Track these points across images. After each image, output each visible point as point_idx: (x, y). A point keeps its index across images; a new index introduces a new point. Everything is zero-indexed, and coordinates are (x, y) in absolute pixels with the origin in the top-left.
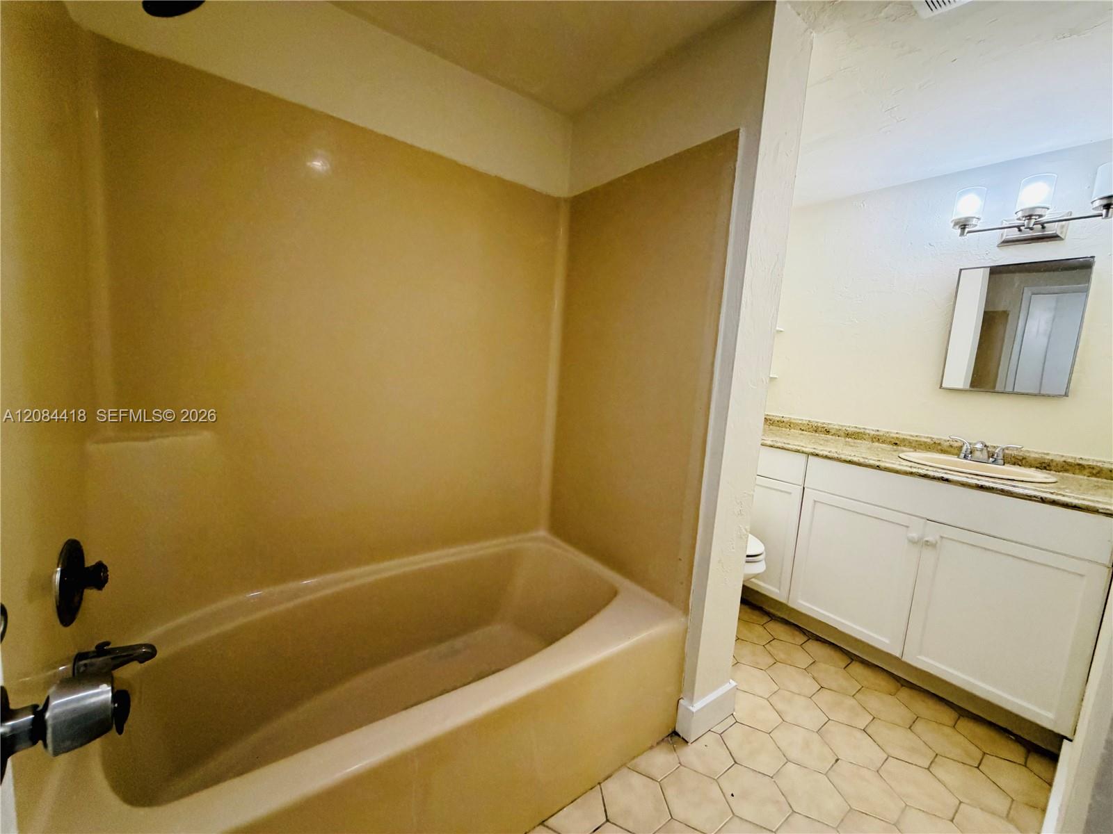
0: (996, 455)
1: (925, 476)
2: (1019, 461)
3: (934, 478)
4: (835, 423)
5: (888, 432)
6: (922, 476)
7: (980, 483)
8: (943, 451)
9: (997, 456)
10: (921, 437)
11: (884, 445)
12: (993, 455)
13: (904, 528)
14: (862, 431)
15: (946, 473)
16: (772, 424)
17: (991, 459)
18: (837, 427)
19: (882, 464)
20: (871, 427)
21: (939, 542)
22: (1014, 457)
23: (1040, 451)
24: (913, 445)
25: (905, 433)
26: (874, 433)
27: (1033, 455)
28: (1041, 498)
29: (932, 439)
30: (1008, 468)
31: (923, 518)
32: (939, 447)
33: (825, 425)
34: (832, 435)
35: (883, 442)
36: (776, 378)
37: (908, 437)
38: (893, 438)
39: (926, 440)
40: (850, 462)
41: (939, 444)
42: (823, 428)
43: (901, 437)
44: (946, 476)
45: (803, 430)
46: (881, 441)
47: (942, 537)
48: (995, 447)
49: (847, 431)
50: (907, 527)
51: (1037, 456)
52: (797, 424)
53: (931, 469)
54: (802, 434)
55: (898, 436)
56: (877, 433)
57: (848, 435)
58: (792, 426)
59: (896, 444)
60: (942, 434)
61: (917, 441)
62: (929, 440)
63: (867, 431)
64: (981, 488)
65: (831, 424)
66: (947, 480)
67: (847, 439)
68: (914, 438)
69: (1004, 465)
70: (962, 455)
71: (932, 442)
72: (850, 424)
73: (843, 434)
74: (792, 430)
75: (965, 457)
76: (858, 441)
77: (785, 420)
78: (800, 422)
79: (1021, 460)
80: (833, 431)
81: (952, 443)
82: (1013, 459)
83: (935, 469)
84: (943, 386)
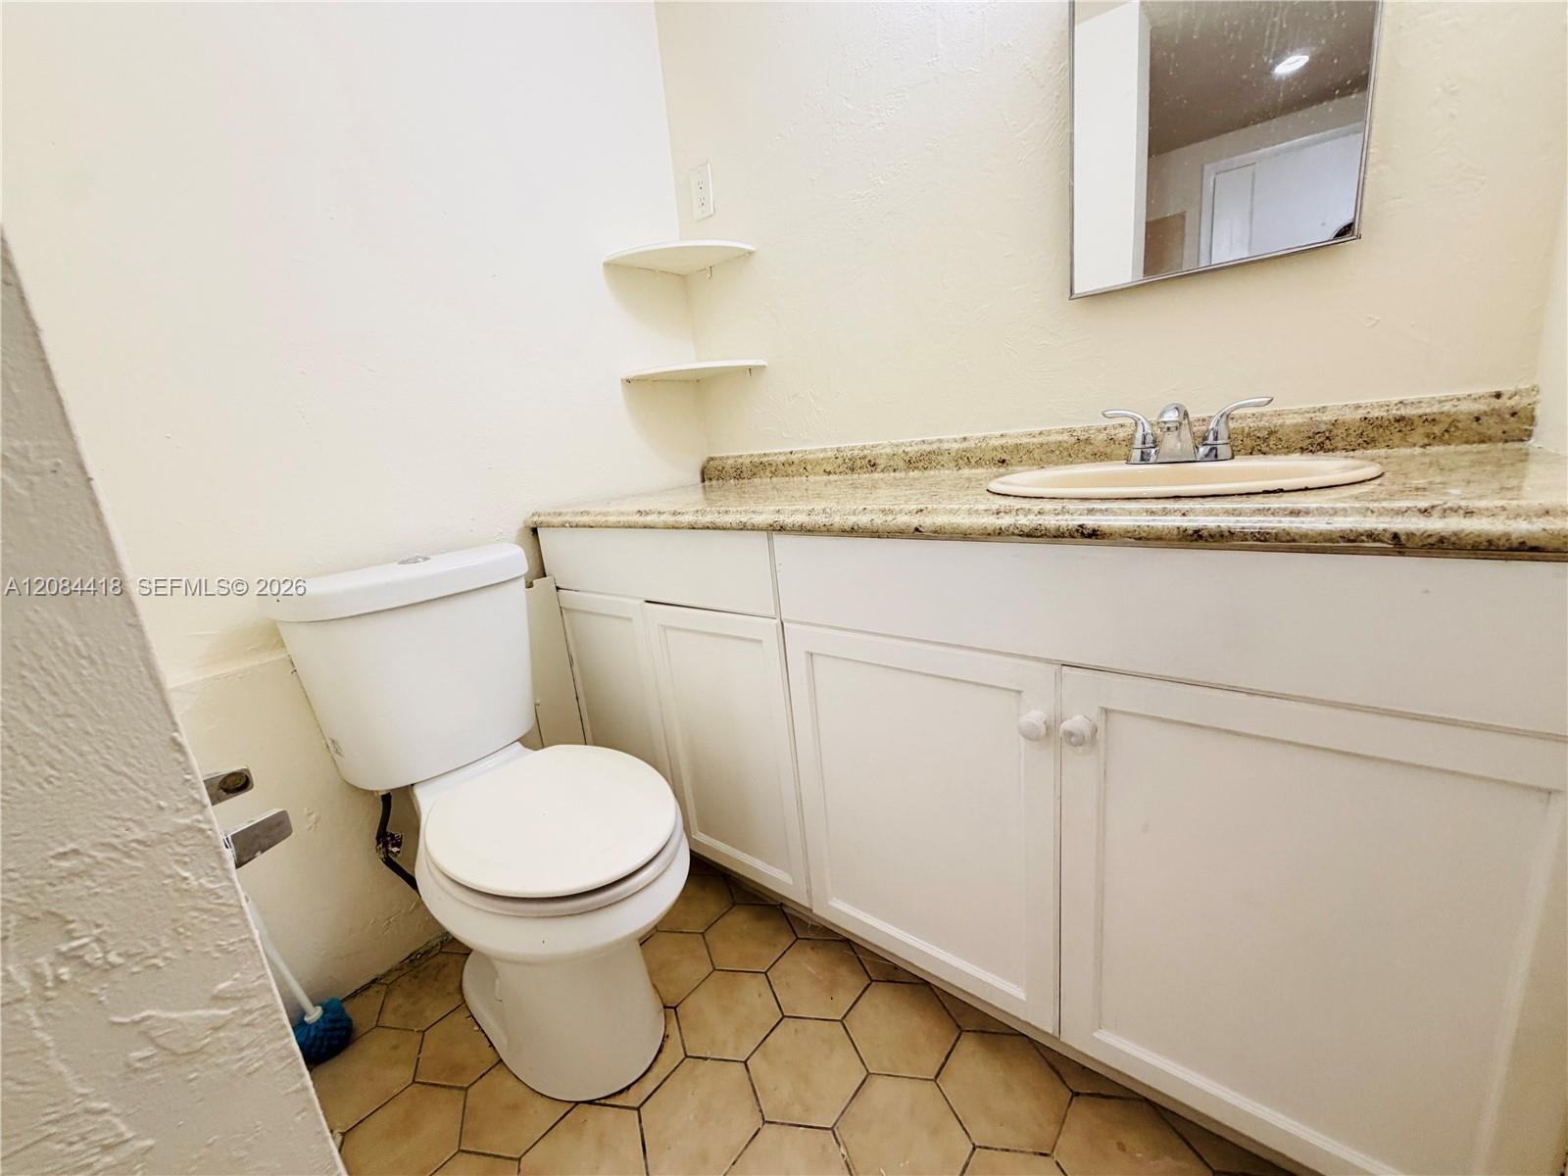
0: (1211, 437)
1: (1033, 535)
2: (1261, 442)
3: (1058, 536)
4: (886, 442)
5: (984, 438)
6: (1029, 535)
7: (1191, 523)
8: (1099, 456)
9: (1216, 439)
10: (1049, 433)
11: (980, 471)
12: (1205, 438)
13: (1014, 694)
14: (935, 447)
15: (1091, 511)
16: (774, 474)
17: (1202, 449)
18: (888, 450)
19: (928, 521)
20: (950, 435)
21: (1101, 725)
22: (1249, 435)
23: (1305, 407)
24: (1036, 454)
25: (1019, 429)
26: (956, 446)
27: (1290, 420)
28: (1395, 536)
29: (1071, 431)
30: (1242, 463)
31: (1049, 661)
32: (1089, 449)
33: (866, 452)
34: (883, 471)
35: (978, 463)
36: (764, 367)
37: (1024, 440)
38: (995, 449)
39: (1060, 438)
40: (853, 532)
41: (1087, 441)
42: (864, 457)
43: (1011, 442)
44: (1090, 522)
45: (829, 473)
46: (973, 461)
47: (1106, 711)
48: (1204, 420)
49: (906, 453)
50: (1019, 692)
51: (1299, 419)
52: (818, 463)
53: (1048, 505)
54: (830, 482)
55: (1003, 441)
56: (965, 445)
57: (911, 463)
58: (809, 468)
59: (1004, 461)
60: (1085, 419)
61: (1042, 445)
62: (1065, 437)
63: (945, 446)
64: (1196, 538)
65: (877, 446)
66: (1093, 535)
67: (911, 473)
68: (1035, 440)
69: (1233, 458)
70: (1137, 454)
71: (1074, 440)
72: (911, 437)
73: (901, 464)
74: (812, 478)
75: (1142, 459)
76: (932, 473)
77: (794, 457)
78: (821, 456)
79: (1265, 440)
80: (882, 463)
81: (1113, 432)
82: (1248, 442)
83: (1058, 505)
84: (1077, 291)
